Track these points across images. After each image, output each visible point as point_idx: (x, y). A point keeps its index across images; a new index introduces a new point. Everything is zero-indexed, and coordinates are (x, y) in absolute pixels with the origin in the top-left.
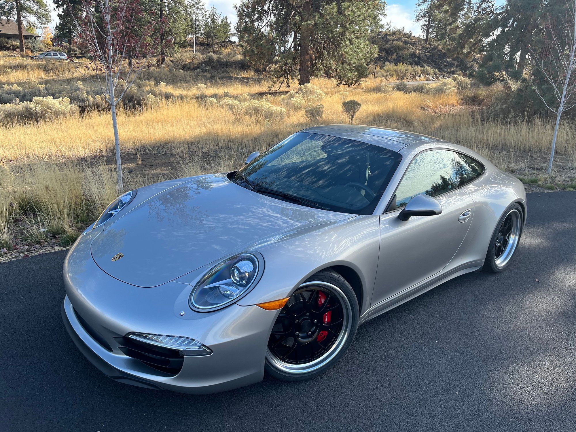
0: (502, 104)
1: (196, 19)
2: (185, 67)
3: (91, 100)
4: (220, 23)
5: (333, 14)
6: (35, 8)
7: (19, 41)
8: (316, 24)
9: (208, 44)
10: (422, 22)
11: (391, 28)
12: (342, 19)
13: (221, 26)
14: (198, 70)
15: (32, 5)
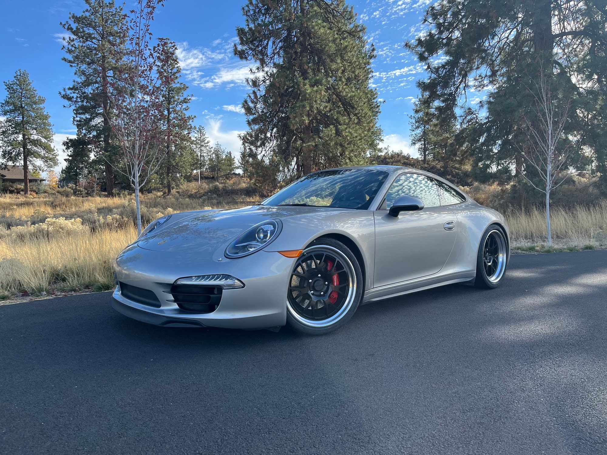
0: (500, 200)
1: (200, 155)
2: (191, 196)
3: (102, 220)
4: (224, 157)
5: (331, 135)
6: (42, 153)
7: (23, 184)
8: (316, 145)
9: (213, 178)
10: (418, 145)
11: (389, 152)
12: (340, 140)
13: (225, 160)
14: (204, 197)
15: (39, 150)
